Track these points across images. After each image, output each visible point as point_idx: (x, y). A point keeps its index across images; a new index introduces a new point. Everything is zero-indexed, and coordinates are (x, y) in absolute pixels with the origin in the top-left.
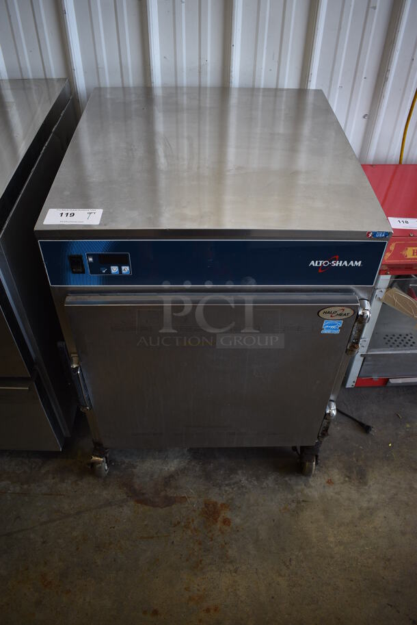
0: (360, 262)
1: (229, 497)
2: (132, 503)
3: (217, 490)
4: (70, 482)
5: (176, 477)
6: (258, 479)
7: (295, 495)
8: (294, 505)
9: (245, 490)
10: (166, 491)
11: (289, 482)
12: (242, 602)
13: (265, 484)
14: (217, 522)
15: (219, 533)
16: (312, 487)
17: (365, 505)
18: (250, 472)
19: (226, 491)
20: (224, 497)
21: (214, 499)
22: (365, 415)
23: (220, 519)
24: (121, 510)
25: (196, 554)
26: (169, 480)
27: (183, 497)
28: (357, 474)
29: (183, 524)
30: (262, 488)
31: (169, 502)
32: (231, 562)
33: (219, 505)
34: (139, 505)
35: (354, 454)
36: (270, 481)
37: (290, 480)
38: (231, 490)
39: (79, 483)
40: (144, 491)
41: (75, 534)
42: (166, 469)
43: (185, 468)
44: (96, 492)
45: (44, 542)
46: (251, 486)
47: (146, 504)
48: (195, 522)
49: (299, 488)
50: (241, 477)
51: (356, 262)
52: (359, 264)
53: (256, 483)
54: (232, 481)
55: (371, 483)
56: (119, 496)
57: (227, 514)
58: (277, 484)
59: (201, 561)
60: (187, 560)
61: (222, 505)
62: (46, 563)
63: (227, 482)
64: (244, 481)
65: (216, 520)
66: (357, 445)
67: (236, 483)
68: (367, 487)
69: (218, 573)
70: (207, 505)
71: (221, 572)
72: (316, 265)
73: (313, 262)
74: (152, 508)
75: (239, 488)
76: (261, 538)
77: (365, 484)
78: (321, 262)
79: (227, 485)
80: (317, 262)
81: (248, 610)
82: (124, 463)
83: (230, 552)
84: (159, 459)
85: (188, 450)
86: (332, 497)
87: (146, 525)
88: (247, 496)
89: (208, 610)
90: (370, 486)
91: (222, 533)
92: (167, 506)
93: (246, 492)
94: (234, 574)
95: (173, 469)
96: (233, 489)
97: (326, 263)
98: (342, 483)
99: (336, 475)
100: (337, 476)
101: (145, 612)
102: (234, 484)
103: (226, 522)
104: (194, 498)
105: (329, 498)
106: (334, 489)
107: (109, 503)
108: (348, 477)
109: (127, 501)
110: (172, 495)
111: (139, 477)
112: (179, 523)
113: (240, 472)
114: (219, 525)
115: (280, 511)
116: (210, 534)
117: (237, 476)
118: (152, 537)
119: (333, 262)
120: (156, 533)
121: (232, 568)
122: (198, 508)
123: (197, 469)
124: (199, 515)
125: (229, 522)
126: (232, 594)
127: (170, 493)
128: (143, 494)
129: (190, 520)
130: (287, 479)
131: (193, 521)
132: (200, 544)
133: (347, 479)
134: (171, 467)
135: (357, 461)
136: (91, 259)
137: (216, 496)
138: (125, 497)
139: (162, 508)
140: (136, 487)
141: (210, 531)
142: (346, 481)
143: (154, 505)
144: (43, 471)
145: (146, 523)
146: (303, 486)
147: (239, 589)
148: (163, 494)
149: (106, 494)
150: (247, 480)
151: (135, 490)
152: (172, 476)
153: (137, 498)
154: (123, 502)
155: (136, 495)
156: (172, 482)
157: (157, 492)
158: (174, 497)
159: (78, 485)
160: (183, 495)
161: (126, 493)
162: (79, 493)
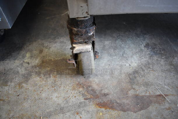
2: (92, 107)
4: (13, 84)
10: (134, 89)
27: (160, 95)
34: (103, 109)
39: (24, 85)
40: (106, 91)
42: (127, 65)
47: (112, 108)
56: (74, 100)
84: (116, 55)
92: (141, 109)
95: (136, 65)
109: (85, 105)
110: (143, 94)
123: (162, 63)
128: (105, 95)
134: (132, 62)
138: (82, 100)
139: (135, 112)
140: (95, 87)
148: (131, 93)
151: (93, 90)
152: (136, 72)
153: (98, 101)
154: (79, 107)
155: (97, 97)
156: (138, 78)
157: (124, 92)
158: (149, 96)
159: (22, 87)
160: (158, 93)
161: (83, 95)
162: (22, 97)
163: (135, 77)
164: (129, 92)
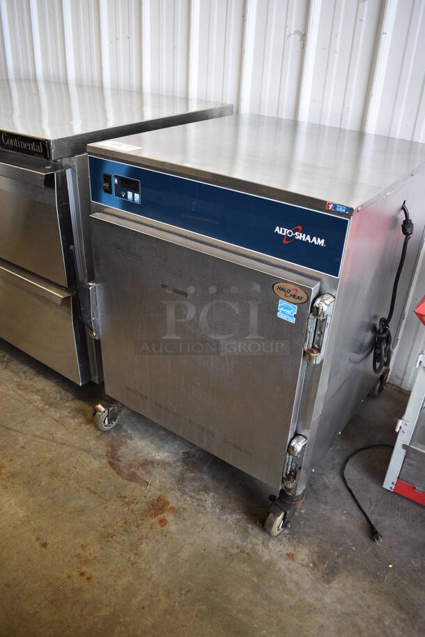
0: (323, 240)
1: (184, 506)
2: (105, 461)
3: (178, 494)
4: (77, 421)
5: (156, 465)
6: (223, 509)
7: (244, 544)
8: (235, 551)
9: (202, 510)
10: (138, 469)
11: (250, 529)
12: (115, 590)
13: (225, 517)
14: (155, 517)
15: (149, 527)
16: (268, 548)
17: (310, 599)
18: (221, 500)
19: (185, 500)
20: (179, 503)
21: (169, 500)
22: (383, 523)
23: (160, 517)
24: (93, 460)
25: (115, 528)
26: (147, 464)
28: (328, 568)
29: (127, 500)
30: (219, 519)
31: (133, 478)
32: (136, 554)
33: (169, 506)
34: (109, 466)
35: (340, 549)
36: (232, 518)
37: (252, 529)
38: (190, 502)
39: (83, 426)
40: (121, 459)
41: (47, 455)
42: (154, 455)
43: (168, 463)
44: (88, 438)
45: (23, 447)
46: (210, 511)
47: (114, 469)
48: (137, 506)
49: (254, 540)
50: (209, 499)
51: (319, 239)
52: (321, 242)
53: (218, 511)
54: (199, 497)
55: (335, 585)
56: (101, 451)
57: (169, 517)
58: (236, 524)
59: (114, 535)
60: (104, 527)
61: (173, 508)
62: (11, 460)
63: (193, 494)
64: (209, 503)
65: (156, 515)
66: (351, 544)
67: (201, 500)
68: (327, 586)
69: (118, 554)
70: (159, 499)
71: (121, 555)
72: (281, 233)
74: (115, 474)
75: (199, 505)
76: (180, 555)
77: (328, 582)
78: (285, 230)
79: (191, 497)
80: (281, 229)
81: (113, 600)
82: (127, 432)
83: (144, 546)
84: (155, 444)
85: (184, 453)
86: (280, 569)
87: (99, 482)
88: (200, 515)
89: (82, 574)
90: (331, 587)
91: (151, 528)
92: (128, 480)
93: (203, 513)
94: (130, 565)
95: (159, 458)
96: (193, 502)
97: (290, 233)
98: (303, 565)
99: (303, 554)
100: (303, 557)
101: (38, 539)
102: (197, 500)
103: (163, 522)
104: (154, 488)
105: (277, 569)
106: (289, 564)
107: (89, 451)
108: (314, 564)
109: (103, 458)
110: (139, 475)
111: (127, 448)
112: (125, 497)
113: (211, 494)
114: (154, 520)
115: (218, 546)
116: (140, 522)
117: (206, 496)
118: (95, 493)
120: (101, 493)
121: (132, 559)
122: (150, 497)
123: (178, 470)
124: (146, 502)
125: (165, 524)
126: (112, 577)
127: (140, 473)
128: (119, 460)
129: (136, 502)
130: (250, 526)
131: (137, 503)
132: (126, 523)
133: (311, 565)
134: (159, 455)
135: (338, 557)
136: (116, 181)
137: (173, 499)
138: (104, 454)
139: (123, 479)
140: (119, 453)
141: (143, 520)
142: (308, 566)
143: (120, 473)
144: (67, 404)
145: (101, 480)
146: (259, 542)
147: (122, 579)
149: (92, 443)
150: (212, 504)
151: (115, 454)
152: (152, 462)
153: (112, 460)
154: (99, 456)
155: (113, 458)
156: (148, 467)
157: (130, 466)
158: (140, 478)
159: (80, 426)
160: (147, 481)
161: (107, 452)
162: (76, 431)
163: (148, 464)
164: (133, 469)
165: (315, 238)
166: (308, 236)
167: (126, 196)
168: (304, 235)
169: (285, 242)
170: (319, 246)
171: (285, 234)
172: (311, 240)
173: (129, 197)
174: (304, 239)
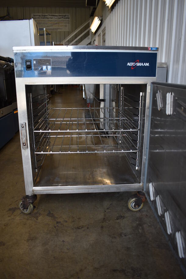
0: (148, 63)
52: (148, 64)
72: (130, 65)
73: (128, 63)
78: (132, 63)
80: (130, 63)
97: (134, 64)
119: (137, 63)
136: (35, 62)
165: (145, 63)
166: (142, 63)
167: (42, 69)
168: (140, 63)
169: (132, 68)
170: (147, 66)
171: (132, 65)
172: (143, 64)
173: (44, 69)
174: (140, 65)
